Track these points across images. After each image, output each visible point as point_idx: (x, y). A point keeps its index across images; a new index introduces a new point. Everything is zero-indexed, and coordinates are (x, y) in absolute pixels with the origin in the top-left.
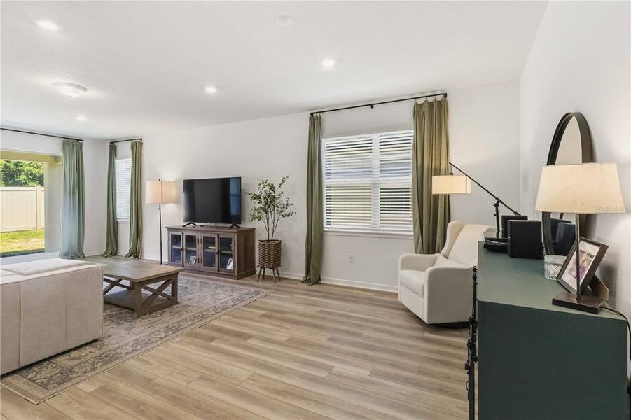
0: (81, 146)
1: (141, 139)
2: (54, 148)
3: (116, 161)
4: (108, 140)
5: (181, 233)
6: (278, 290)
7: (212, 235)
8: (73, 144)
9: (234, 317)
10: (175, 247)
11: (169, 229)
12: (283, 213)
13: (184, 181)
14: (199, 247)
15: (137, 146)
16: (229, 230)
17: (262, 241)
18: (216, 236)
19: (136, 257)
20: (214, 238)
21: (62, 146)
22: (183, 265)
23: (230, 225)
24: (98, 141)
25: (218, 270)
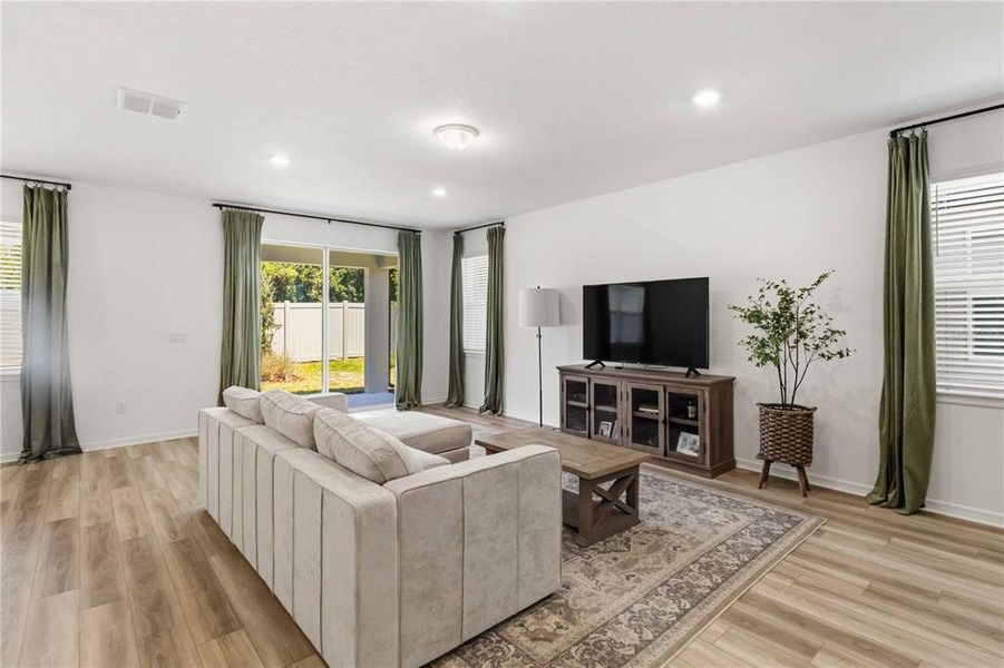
0: (419, 239)
1: (503, 223)
2: (386, 245)
3: (463, 260)
4: (451, 229)
5: (586, 380)
6: (833, 518)
7: (652, 388)
8: (409, 238)
9: (796, 582)
10: (572, 403)
11: (563, 371)
12: (823, 350)
13: (585, 287)
14: (624, 408)
15: (497, 235)
16: (685, 380)
17: (765, 405)
18: (660, 390)
19: (495, 412)
20: (656, 393)
21: (396, 241)
22: (590, 437)
23: (685, 370)
24: (439, 231)
25: (665, 454)
